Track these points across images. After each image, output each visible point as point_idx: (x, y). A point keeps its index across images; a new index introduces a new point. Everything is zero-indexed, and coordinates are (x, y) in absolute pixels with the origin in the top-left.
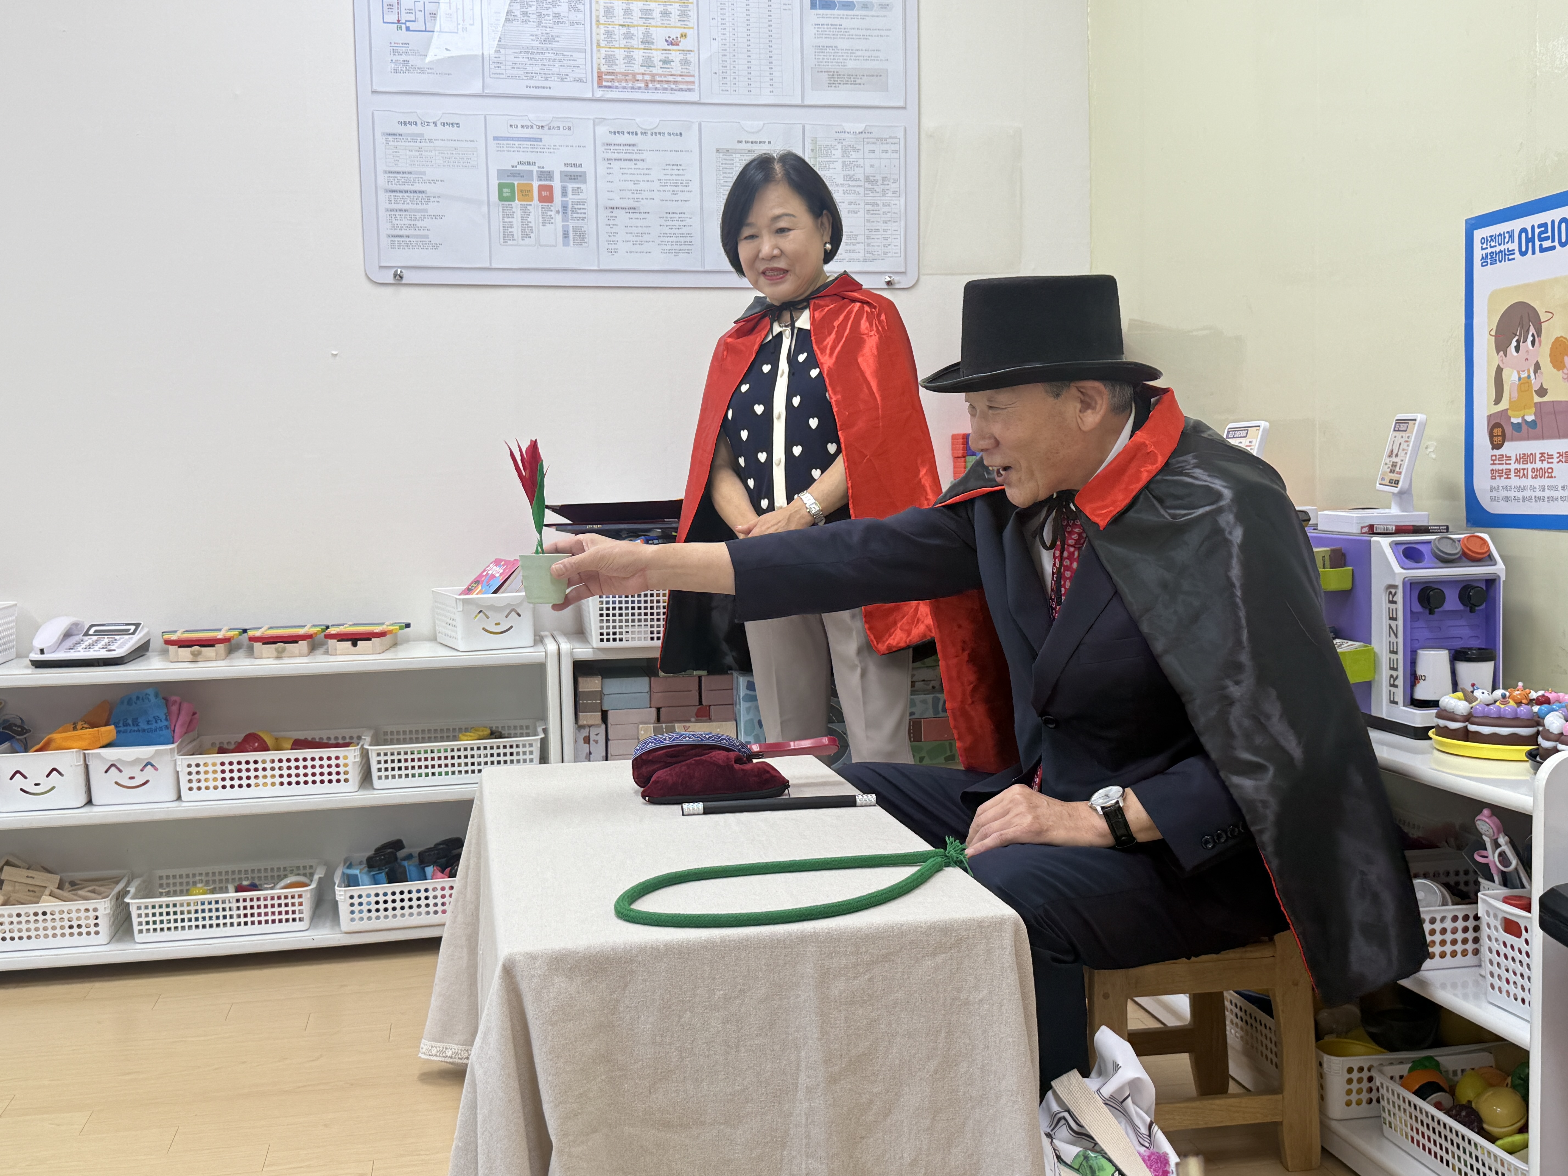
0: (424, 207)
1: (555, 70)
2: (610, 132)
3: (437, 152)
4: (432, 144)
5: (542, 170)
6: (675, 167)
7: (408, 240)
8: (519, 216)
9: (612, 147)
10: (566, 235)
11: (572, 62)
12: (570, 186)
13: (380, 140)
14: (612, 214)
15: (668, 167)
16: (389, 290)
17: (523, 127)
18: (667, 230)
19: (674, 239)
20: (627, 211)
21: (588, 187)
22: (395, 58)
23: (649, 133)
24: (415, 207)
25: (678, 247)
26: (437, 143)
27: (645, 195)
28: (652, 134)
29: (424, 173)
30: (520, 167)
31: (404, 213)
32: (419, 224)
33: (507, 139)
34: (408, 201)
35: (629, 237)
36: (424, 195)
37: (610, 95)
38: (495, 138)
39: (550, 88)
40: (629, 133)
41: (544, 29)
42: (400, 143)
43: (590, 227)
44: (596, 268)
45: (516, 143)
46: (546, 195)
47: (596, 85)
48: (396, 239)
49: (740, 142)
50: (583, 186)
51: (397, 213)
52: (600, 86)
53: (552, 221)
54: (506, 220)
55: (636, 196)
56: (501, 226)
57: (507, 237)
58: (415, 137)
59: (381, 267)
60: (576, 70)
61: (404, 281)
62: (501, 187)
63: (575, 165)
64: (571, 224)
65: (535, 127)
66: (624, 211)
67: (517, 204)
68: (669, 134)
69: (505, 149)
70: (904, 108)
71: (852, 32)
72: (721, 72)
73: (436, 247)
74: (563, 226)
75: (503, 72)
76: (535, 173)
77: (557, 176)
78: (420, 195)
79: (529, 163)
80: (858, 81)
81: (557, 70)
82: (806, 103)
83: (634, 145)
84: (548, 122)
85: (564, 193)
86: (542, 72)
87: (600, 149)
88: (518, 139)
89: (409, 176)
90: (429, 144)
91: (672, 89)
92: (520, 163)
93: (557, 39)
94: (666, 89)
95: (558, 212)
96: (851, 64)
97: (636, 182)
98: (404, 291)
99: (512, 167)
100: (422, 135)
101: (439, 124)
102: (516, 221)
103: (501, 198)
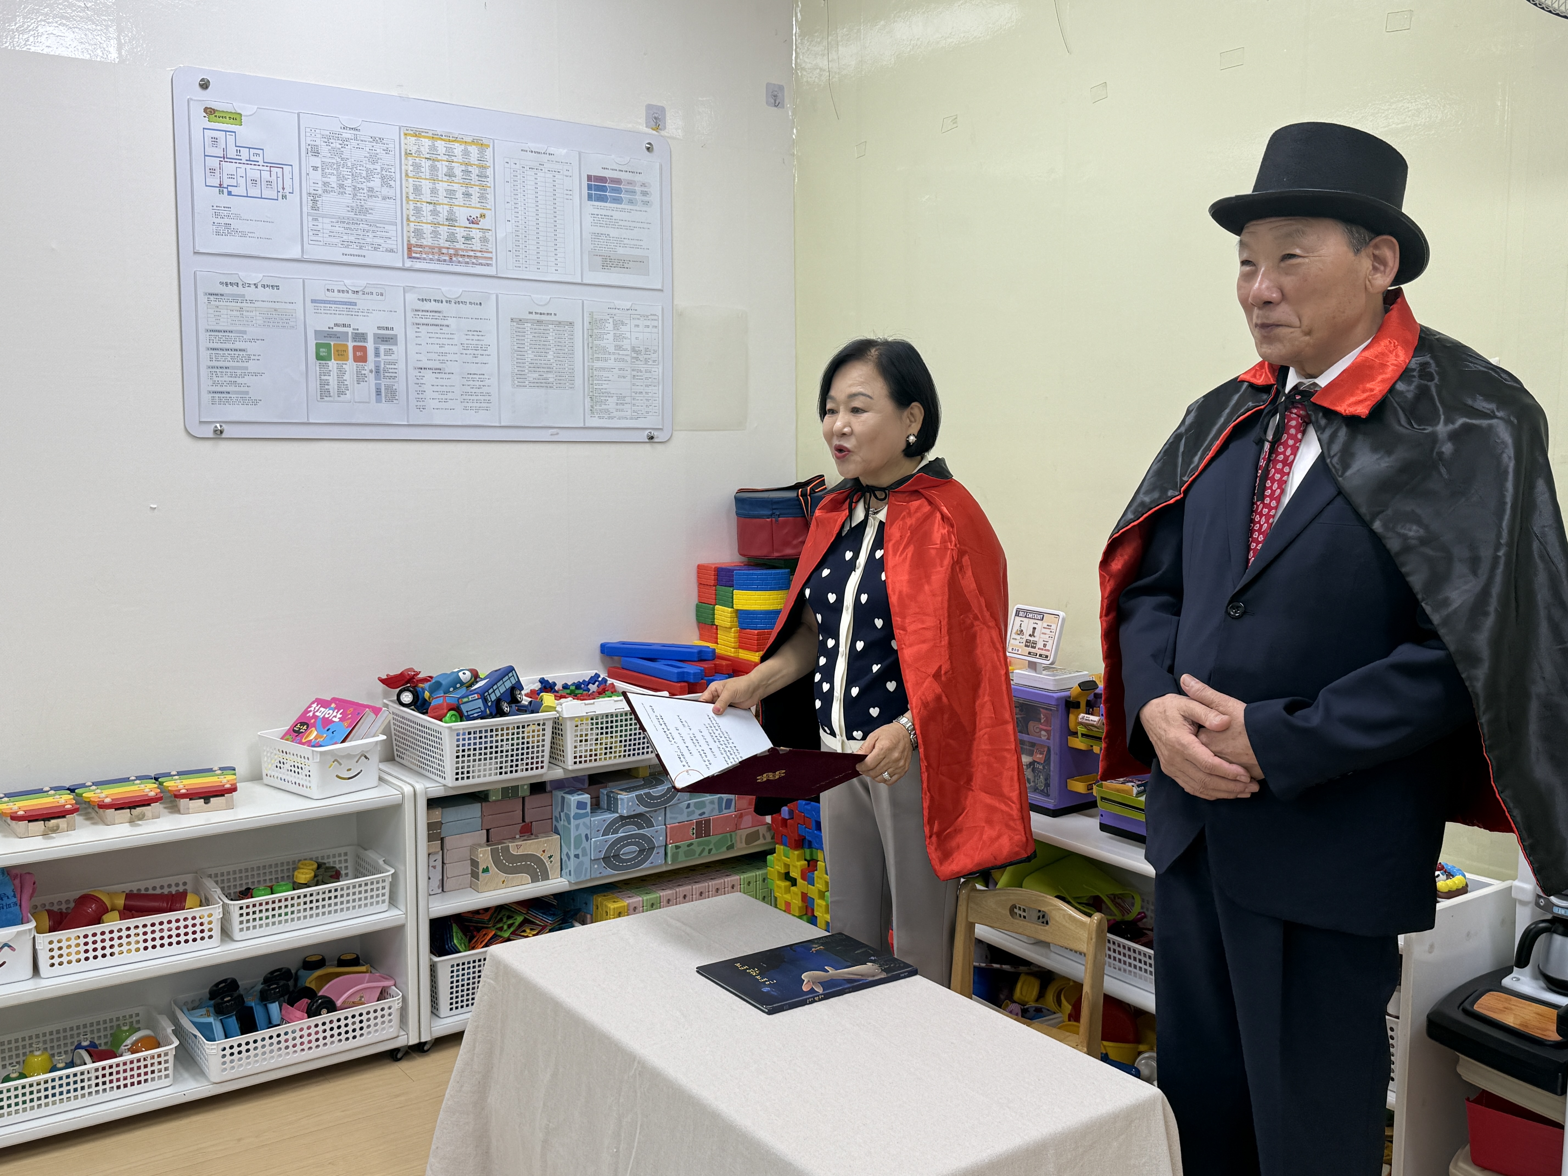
0: (245, 364)
1: (369, 240)
2: (419, 300)
3: (258, 313)
4: (252, 305)
5: (356, 331)
6: (475, 333)
7: (228, 396)
8: (336, 374)
9: (420, 313)
10: (378, 393)
11: (383, 233)
12: (382, 348)
13: (202, 299)
14: (420, 374)
15: (469, 333)
16: (208, 444)
17: (339, 291)
18: (468, 389)
19: (475, 398)
20: (434, 371)
21: (399, 350)
22: (217, 221)
23: (453, 301)
24: (235, 364)
25: (478, 405)
26: (257, 304)
27: (449, 357)
28: (455, 303)
29: (245, 332)
30: (336, 329)
31: (224, 370)
32: (239, 380)
33: (325, 302)
34: (229, 359)
35: (436, 395)
36: (244, 353)
37: (418, 265)
38: (313, 301)
39: (364, 256)
40: (435, 301)
41: (358, 201)
42: (221, 303)
43: (400, 386)
44: (406, 423)
45: (333, 306)
46: (361, 356)
47: (406, 256)
48: (217, 395)
49: (531, 313)
50: (394, 348)
51: (218, 370)
52: (410, 257)
53: (366, 379)
54: (323, 377)
55: (441, 358)
56: (318, 383)
57: (324, 393)
58: (235, 298)
59: (201, 422)
60: (389, 241)
61: (224, 436)
62: (318, 346)
63: (387, 328)
64: (383, 383)
65: (350, 291)
66: (432, 371)
67: (333, 364)
68: (470, 303)
69: (322, 311)
70: (662, 290)
71: (621, 223)
72: (514, 250)
73: (256, 402)
74: (376, 384)
75: (321, 239)
76: (350, 334)
77: (370, 339)
78: (241, 353)
79: (344, 325)
80: (626, 266)
81: (371, 240)
82: (585, 282)
83: (440, 312)
84: (362, 288)
85: (377, 354)
86: (357, 241)
87: (410, 314)
88: (335, 302)
89: (230, 334)
90: (249, 305)
91: (473, 263)
92: (336, 325)
93: (370, 211)
94: (467, 263)
95: (371, 371)
96: (621, 251)
97: (442, 346)
98: (223, 446)
99: (329, 328)
100: (244, 296)
101: (259, 286)
102: (333, 380)
103: (319, 357)
